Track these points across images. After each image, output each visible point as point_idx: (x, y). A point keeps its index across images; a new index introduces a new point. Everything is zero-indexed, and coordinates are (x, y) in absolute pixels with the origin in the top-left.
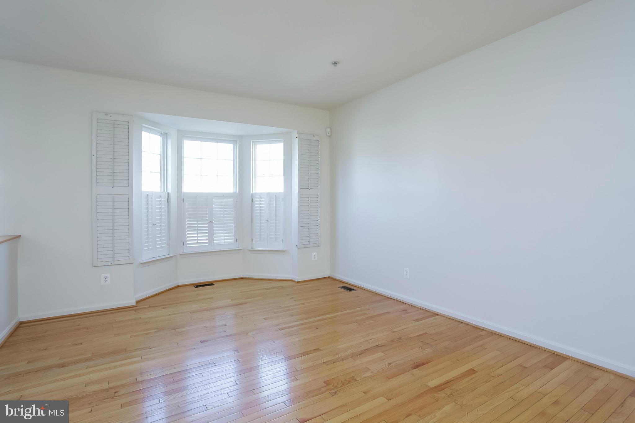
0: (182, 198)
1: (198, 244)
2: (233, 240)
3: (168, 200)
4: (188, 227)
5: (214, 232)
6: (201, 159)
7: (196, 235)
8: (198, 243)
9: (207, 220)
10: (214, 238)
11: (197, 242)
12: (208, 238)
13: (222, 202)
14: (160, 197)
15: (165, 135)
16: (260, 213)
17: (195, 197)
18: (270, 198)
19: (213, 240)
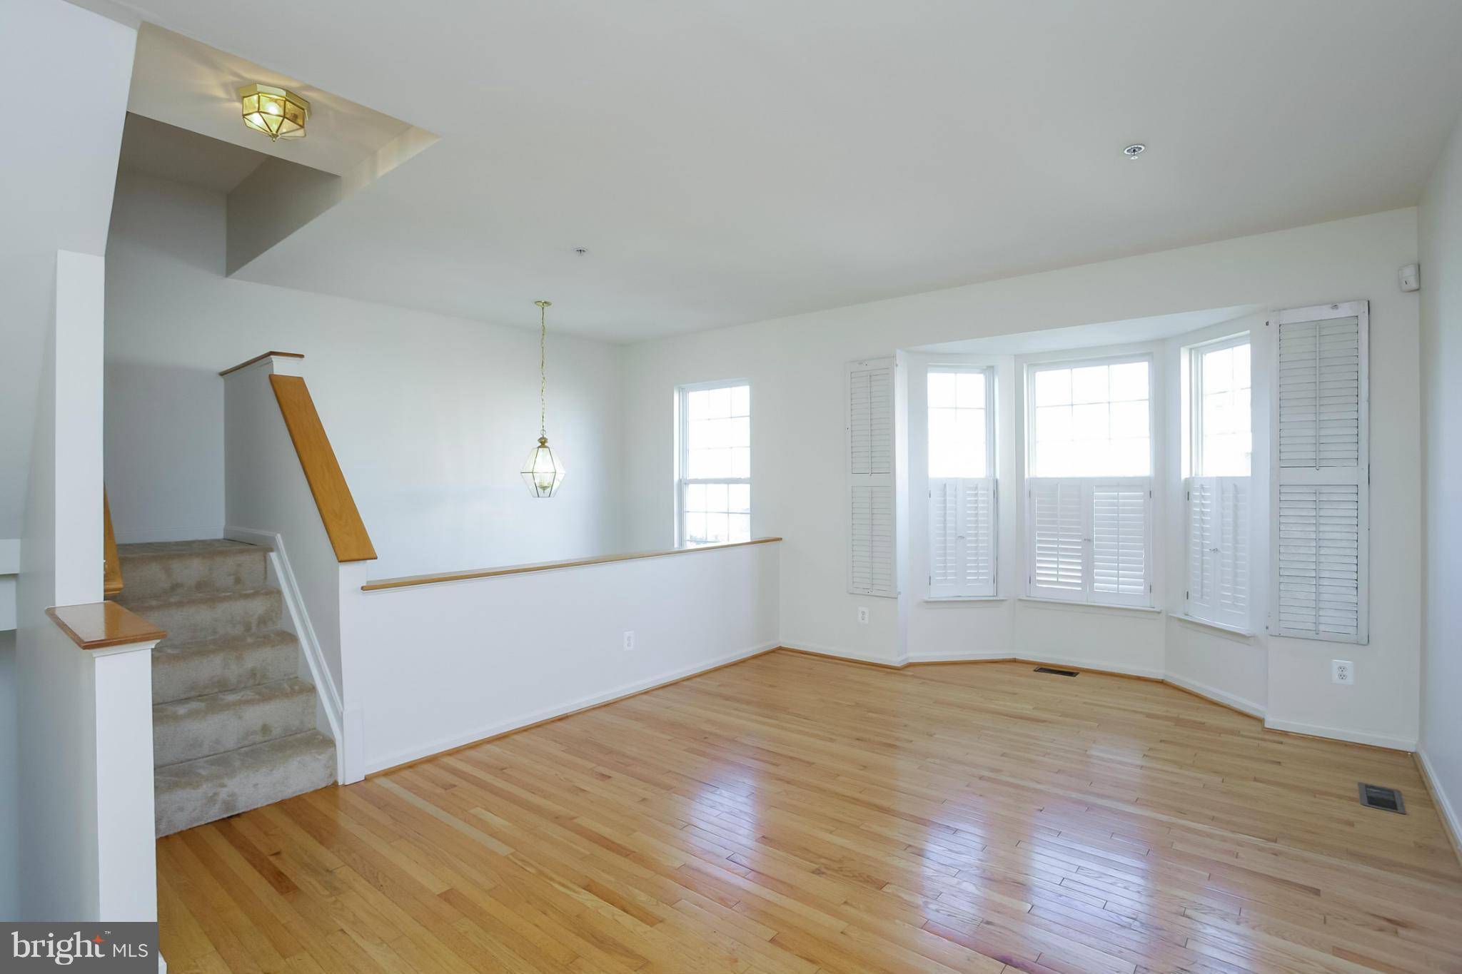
0: (1026, 490)
1: (1057, 585)
2: (1142, 588)
3: (996, 493)
4: (1040, 548)
5: (1096, 563)
6: (1072, 405)
7: (1055, 566)
8: (1058, 583)
9: (1079, 537)
10: (1095, 577)
11: (1055, 579)
12: (1082, 574)
13: (1113, 498)
14: (976, 488)
15: (990, 370)
16: (1202, 528)
17: (1053, 486)
18: (1223, 492)
19: (1093, 581)
